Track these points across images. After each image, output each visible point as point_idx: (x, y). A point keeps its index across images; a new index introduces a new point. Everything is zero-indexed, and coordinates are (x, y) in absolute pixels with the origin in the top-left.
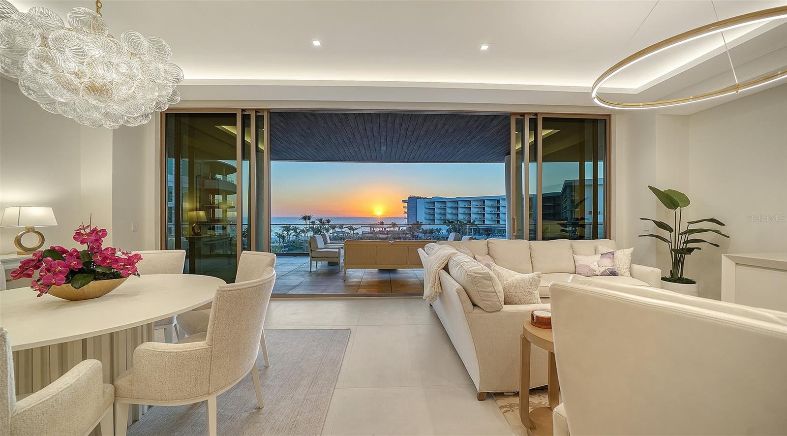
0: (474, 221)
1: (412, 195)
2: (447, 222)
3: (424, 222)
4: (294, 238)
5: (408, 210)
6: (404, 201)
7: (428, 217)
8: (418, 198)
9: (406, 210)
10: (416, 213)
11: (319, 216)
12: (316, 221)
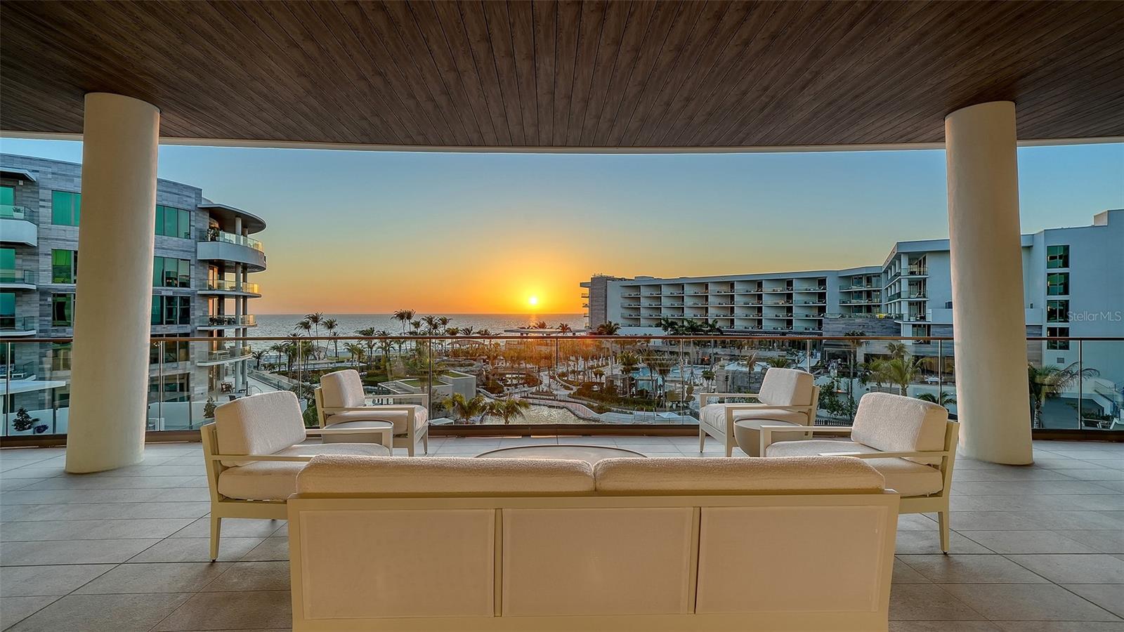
0: (715, 321)
1: (598, 273)
2: (663, 322)
3: (620, 321)
4: (381, 353)
5: (591, 301)
6: (582, 285)
7: (627, 313)
8: (608, 279)
9: (587, 301)
10: (606, 307)
11: (428, 313)
12: (422, 322)
